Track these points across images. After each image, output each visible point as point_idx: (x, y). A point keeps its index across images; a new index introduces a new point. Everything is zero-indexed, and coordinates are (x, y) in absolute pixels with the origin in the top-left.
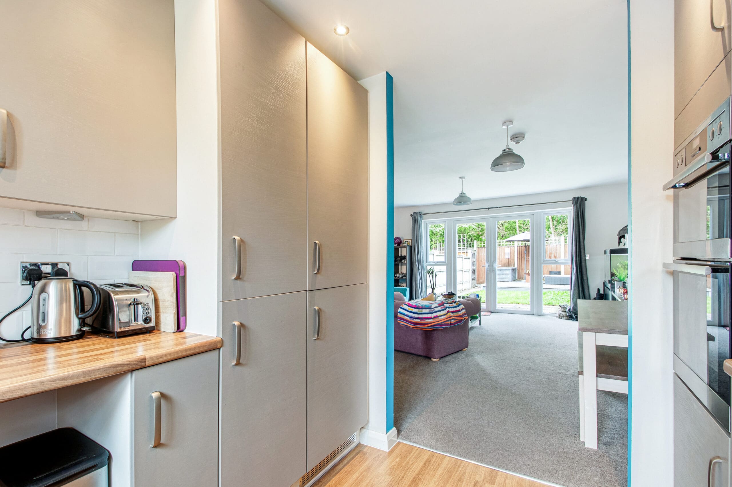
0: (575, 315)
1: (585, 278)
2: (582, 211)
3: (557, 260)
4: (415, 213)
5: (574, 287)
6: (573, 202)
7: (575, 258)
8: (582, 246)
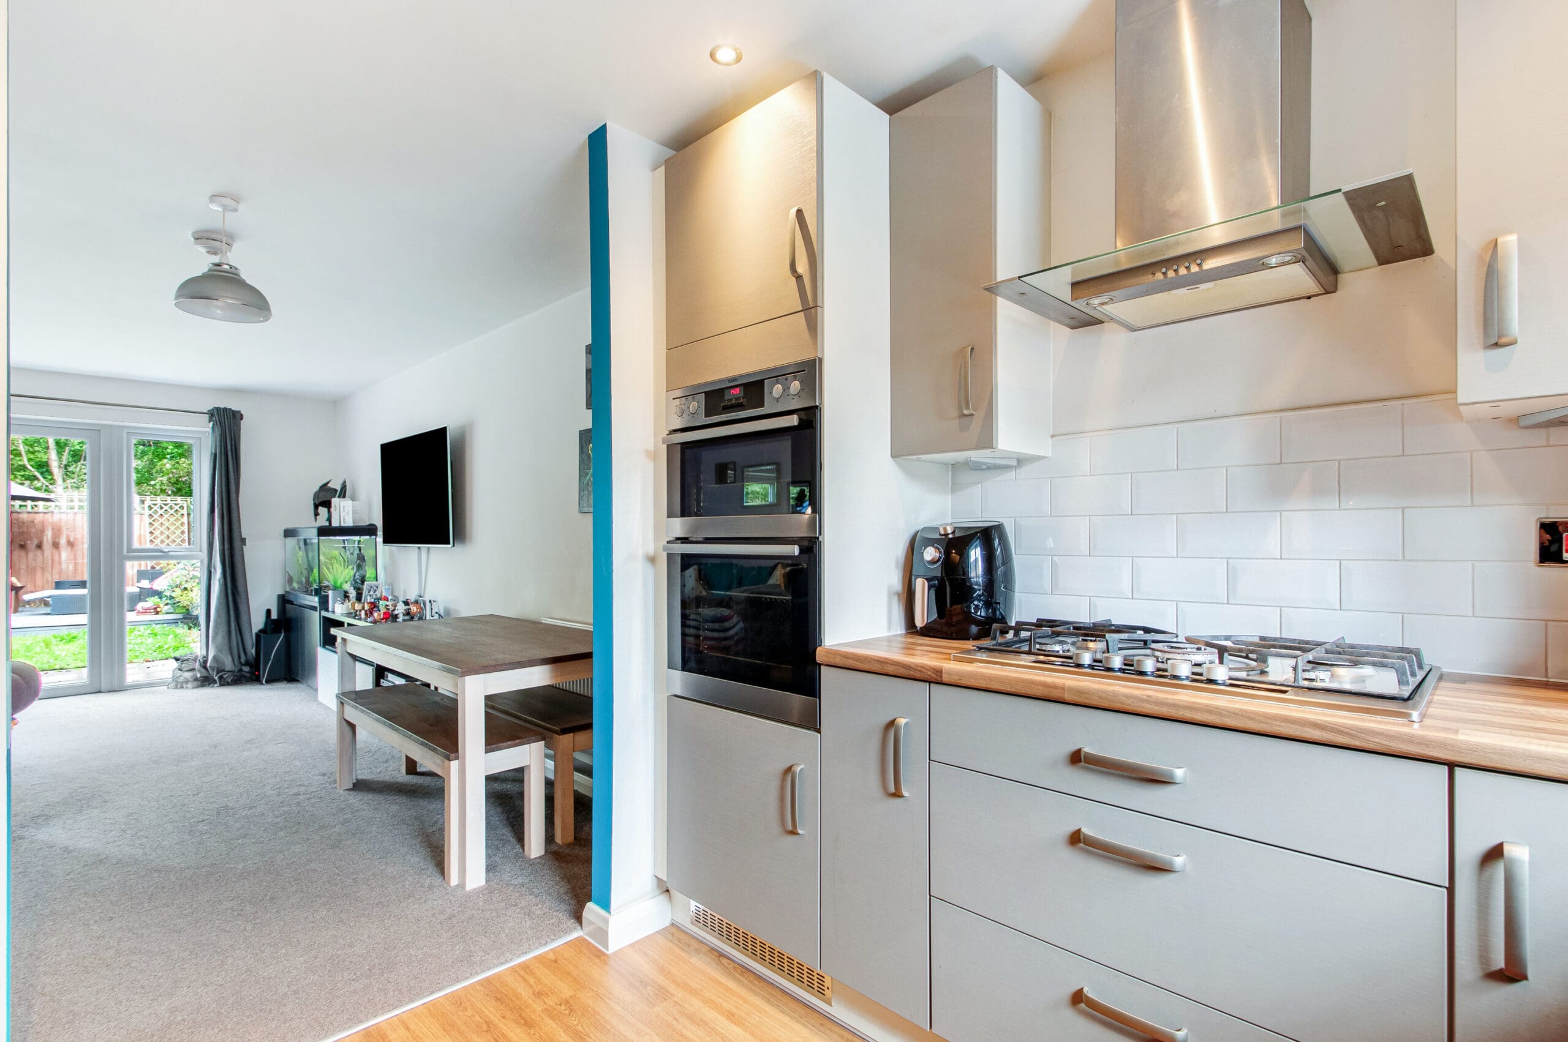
1: (241, 589)
2: (235, 441)
6: (211, 417)
8: (234, 518)
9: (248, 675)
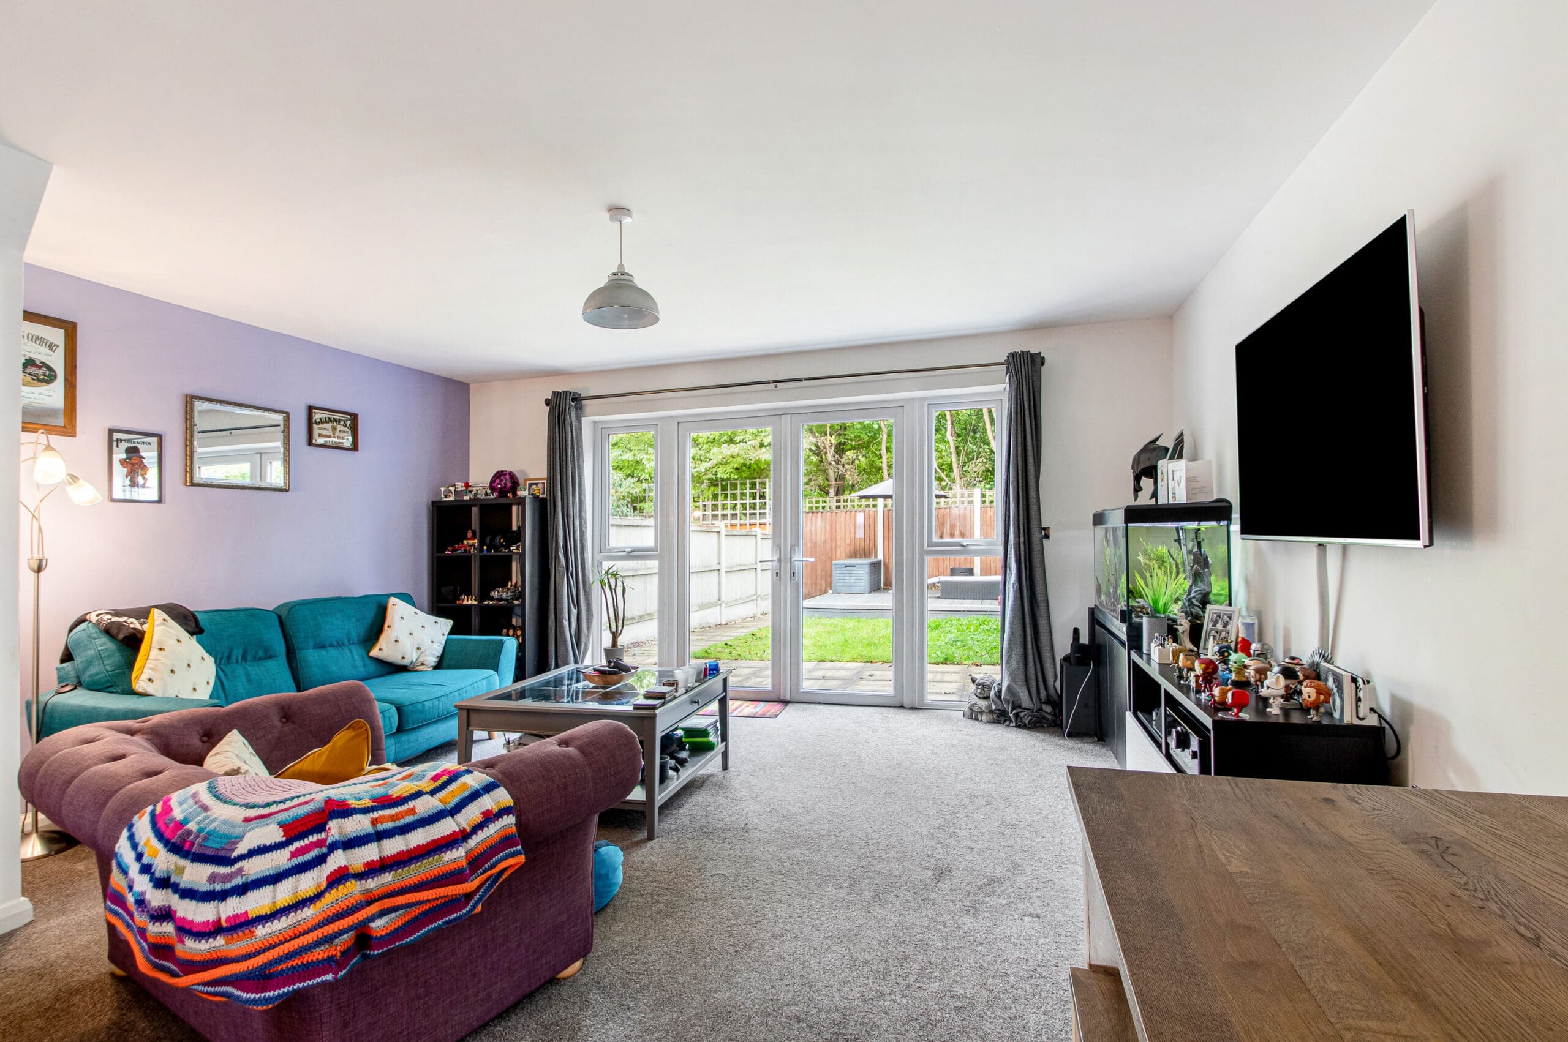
0: (1012, 711)
1: (1040, 598)
2: (1034, 395)
3: (965, 544)
4: (556, 394)
5: (1011, 624)
6: (1008, 368)
7: (1015, 537)
8: (1033, 501)
9: (1050, 717)
